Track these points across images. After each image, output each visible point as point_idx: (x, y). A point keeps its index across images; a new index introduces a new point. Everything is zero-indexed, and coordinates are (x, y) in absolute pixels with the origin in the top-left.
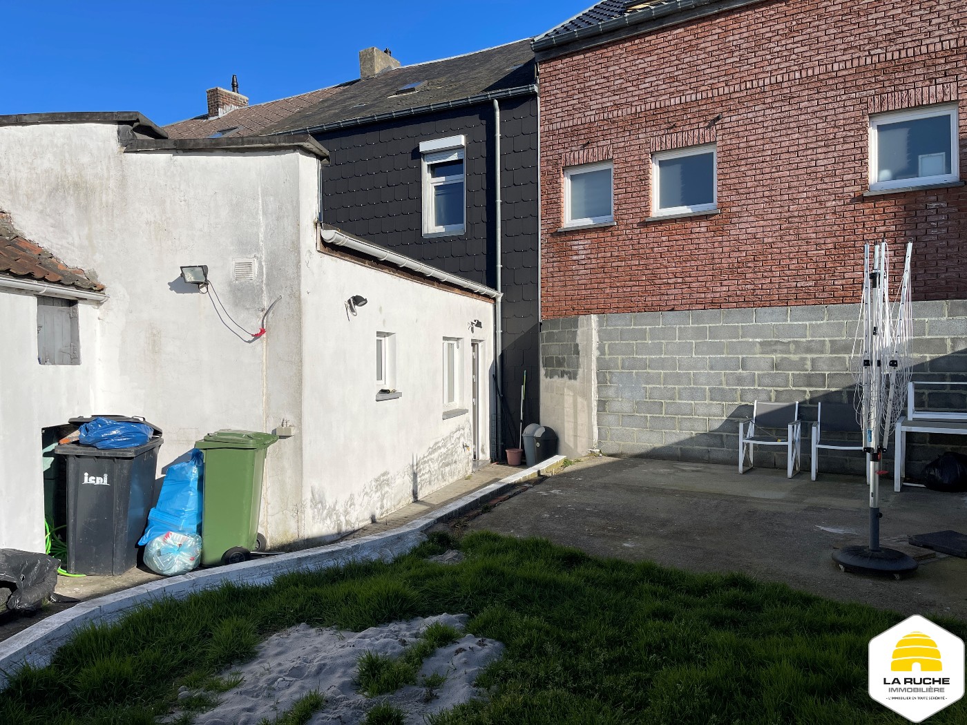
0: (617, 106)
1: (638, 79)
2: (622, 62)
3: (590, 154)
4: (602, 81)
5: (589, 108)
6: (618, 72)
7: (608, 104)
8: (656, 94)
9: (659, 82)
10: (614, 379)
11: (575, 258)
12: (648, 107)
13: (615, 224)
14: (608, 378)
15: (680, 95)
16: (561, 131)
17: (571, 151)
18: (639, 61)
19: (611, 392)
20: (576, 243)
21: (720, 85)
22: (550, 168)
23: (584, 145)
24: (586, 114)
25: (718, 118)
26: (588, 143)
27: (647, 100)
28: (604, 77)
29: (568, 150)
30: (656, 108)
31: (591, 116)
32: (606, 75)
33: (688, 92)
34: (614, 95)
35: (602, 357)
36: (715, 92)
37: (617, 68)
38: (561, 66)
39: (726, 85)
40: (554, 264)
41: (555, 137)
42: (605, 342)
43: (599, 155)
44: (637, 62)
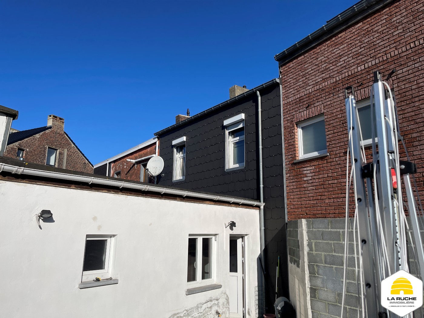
0: (324, 80)
1: (336, 61)
2: (325, 53)
3: (310, 112)
4: (315, 67)
5: (308, 85)
6: (324, 60)
7: (319, 80)
8: (348, 67)
9: (349, 59)
10: (321, 271)
11: (305, 179)
12: (343, 76)
13: (328, 154)
14: (316, 270)
15: (364, 63)
16: (294, 102)
17: (300, 112)
18: (336, 50)
19: (319, 282)
20: (305, 169)
21: (391, 50)
22: (289, 124)
23: (307, 108)
24: (307, 89)
25: (393, 72)
26: (309, 106)
27: (343, 71)
28: (316, 65)
29: (298, 112)
30: (349, 76)
31: (310, 89)
32: (317, 63)
33: (369, 60)
34: (322, 74)
35: (311, 252)
36: (389, 55)
37: (323, 57)
38: (292, 65)
39: (396, 49)
40: (294, 183)
41: (290, 106)
42: (312, 241)
43: (316, 112)
44: (335, 51)
